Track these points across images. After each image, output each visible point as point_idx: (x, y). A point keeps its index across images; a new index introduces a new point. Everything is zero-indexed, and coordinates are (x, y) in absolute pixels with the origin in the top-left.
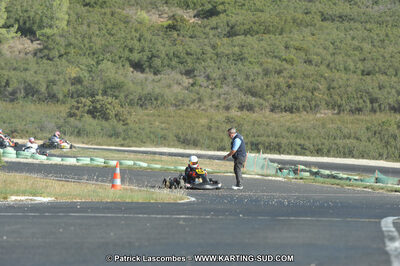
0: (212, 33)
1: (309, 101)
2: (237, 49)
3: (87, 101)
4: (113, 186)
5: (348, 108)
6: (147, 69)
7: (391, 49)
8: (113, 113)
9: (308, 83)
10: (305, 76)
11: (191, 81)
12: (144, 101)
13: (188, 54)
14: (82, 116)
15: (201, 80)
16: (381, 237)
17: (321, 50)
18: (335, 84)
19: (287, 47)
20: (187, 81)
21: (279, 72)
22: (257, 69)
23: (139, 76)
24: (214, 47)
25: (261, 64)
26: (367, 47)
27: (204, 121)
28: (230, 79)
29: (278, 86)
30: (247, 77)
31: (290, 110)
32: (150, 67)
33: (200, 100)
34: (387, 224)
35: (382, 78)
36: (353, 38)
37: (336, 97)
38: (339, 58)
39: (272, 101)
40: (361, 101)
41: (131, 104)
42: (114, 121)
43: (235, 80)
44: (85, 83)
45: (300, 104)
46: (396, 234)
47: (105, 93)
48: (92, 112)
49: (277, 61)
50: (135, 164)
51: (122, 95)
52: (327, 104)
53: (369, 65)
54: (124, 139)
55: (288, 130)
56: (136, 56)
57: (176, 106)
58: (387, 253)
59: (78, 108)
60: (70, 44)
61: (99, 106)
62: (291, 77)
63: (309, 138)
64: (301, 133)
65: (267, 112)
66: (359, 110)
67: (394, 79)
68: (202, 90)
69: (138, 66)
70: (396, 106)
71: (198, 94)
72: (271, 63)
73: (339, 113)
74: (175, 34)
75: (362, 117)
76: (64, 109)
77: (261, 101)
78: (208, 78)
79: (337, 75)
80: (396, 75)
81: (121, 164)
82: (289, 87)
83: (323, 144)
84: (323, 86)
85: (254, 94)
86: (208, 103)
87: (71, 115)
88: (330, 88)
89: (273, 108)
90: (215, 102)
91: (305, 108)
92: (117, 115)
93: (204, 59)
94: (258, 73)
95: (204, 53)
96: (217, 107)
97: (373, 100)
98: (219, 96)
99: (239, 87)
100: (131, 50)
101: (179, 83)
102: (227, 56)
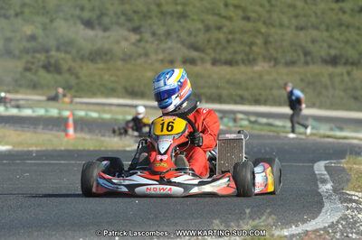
1: (247, 54)
2: (179, 8)
3: (42, 57)
4: (67, 135)
5: (283, 61)
6: (97, 27)
7: (322, 6)
8: (65, 67)
9: (246, 38)
10: (243, 32)
11: (138, 37)
12: (95, 56)
13: (135, 12)
14: (37, 71)
15: (147, 36)
16: (314, 180)
17: (257, 8)
18: (271, 39)
19: (226, 5)
20: (134, 37)
21: (219, 28)
22: (199, 25)
23: (90, 33)
24: (159, 6)
25: (203, 21)
26: (300, 4)
27: (150, 74)
28: (174, 35)
29: (218, 42)
30: (190, 33)
31: (230, 63)
32: (100, 24)
33: (146, 55)
34: (320, 167)
35: (315, 33)
37: (272, 51)
38: (275, 15)
39: (213, 55)
40: (295, 55)
41: (83, 58)
42: (67, 76)
43: (178, 36)
44: (40, 40)
45: (239, 57)
46: (328, 177)
47: (58, 49)
48: (47, 67)
49: (216, 18)
50: (86, 115)
52: (264, 57)
53: (302, 21)
54: (77, 91)
55: (228, 82)
56: (86, 15)
57: (124, 60)
58: (319, 195)
59: (33, 63)
60: (24, 5)
61: (52, 61)
62: (230, 33)
63: (247, 89)
64: (239, 84)
65: (208, 66)
66: (293, 63)
67: (326, 34)
68: (148, 46)
69: (88, 24)
70: (328, 58)
71: (144, 48)
72: (211, 20)
73: (275, 66)
75: (296, 69)
76: (20, 65)
77: (202, 55)
78: (154, 34)
79: (272, 30)
80: (327, 30)
81: (73, 115)
82: (228, 41)
83: (260, 95)
84: (259, 41)
85: (195, 48)
86: (153, 57)
87: (27, 69)
88: (266, 43)
89: (214, 62)
90: (161, 56)
91: (243, 62)
92: (69, 70)
93: (150, 18)
94: (199, 30)
95: (149, 11)
96: (162, 61)
97: (306, 54)
98: (164, 51)
99: (182, 42)
100: (82, 9)
101: (126, 39)
102: (171, 14)
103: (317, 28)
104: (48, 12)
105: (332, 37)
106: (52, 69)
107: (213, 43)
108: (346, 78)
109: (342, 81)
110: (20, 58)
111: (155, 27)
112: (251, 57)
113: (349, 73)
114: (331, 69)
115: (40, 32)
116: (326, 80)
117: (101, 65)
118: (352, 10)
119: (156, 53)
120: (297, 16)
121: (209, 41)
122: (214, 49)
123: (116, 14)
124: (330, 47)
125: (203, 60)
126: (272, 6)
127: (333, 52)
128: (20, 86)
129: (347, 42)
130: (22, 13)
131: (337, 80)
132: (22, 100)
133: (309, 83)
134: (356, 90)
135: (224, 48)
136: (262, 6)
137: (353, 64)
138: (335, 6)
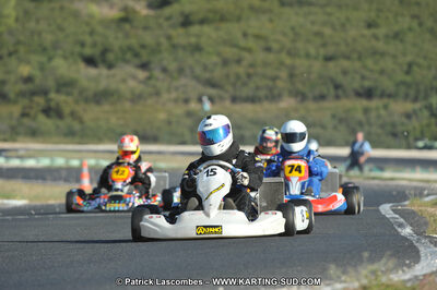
0: (166, 24)
1: (271, 89)
2: (193, 40)
3: (40, 100)
5: (311, 95)
7: (353, 32)
8: (66, 110)
9: (270, 72)
10: (265, 64)
11: (146, 74)
12: (101, 97)
13: (143, 46)
14: (34, 118)
15: (157, 73)
17: (280, 37)
18: (297, 72)
19: (245, 35)
20: (142, 74)
21: (239, 61)
22: (215, 59)
23: (92, 71)
24: (169, 38)
25: (219, 54)
26: (327, 31)
27: (162, 116)
28: (188, 71)
29: (238, 77)
30: (205, 68)
31: (252, 100)
32: (104, 61)
33: (157, 94)
35: (345, 64)
36: (313, 23)
37: (299, 86)
38: (300, 45)
39: (232, 92)
40: (324, 88)
41: (87, 100)
42: (68, 120)
43: (193, 72)
44: (37, 81)
45: (262, 93)
47: (58, 91)
48: (47, 111)
49: (235, 50)
51: (76, 92)
52: (290, 93)
53: (331, 50)
54: (81, 137)
55: (252, 121)
56: (88, 51)
57: (132, 100)
59: (31, 108)
60: (18, 43)
61: (53, 104)
62: (251, 66)
65: (228, 104)
66: (322, 97)
67: (357, 65)
68: (159, 84)
69: (90, 61)
70: (361, 91)
71: (154, 87)
72: (229, 52)
73: (302, 101)
74: (127, 26)
76: (16, 110)
77: (221, 92)
78: (164, 70)
79: (298, 62)
80: (360, 58)
82: (249, 76)
84: (284, 74)
85: (211, 84)
86: (165, 96)
87: (24, 115)
88: (292, 76)
89: (234, 100)
90: (174, 95)
91: (267, 98)
92: (73, 114)
93: (160, 52)
94: (215, 64)
95: (159, 44)
96: (176, 101)
97: (337, 87)
98: (177, 89)
99: (197, 78)
100: (83, 45)
101: (134, 77)
102: (184, 48)
103: (347, 58)
104: (44, 50)
105: (365, 67)
106: (52, 113)
107: (232, 79)
108: (382, 112)
109: (379, 117)
110: (15, 102)
111: (165, 63)
112: (276, 92)
113: (386, 107)
114: (365, 103)
115: (37, 73)
116: (360, 116)
117: (107, 107)
118: (387, 36)
119: (169, 91)
120: (324, 45)
121: (227, 76)
122: (234, 85)
123: (121, 48)
124: (363, 78)
125: (221, 98)
126: (297, 35)
127: (367, 84)
128: (18, 134)
129: (382, 72)
130: (16, 52)
131: (373, 114)
132: (22, 149)
133: (341, 121)
134: (394, 125)
135: (245, 84)
136: (284, 34)
137: (390, 96)
138: (367, 32)
